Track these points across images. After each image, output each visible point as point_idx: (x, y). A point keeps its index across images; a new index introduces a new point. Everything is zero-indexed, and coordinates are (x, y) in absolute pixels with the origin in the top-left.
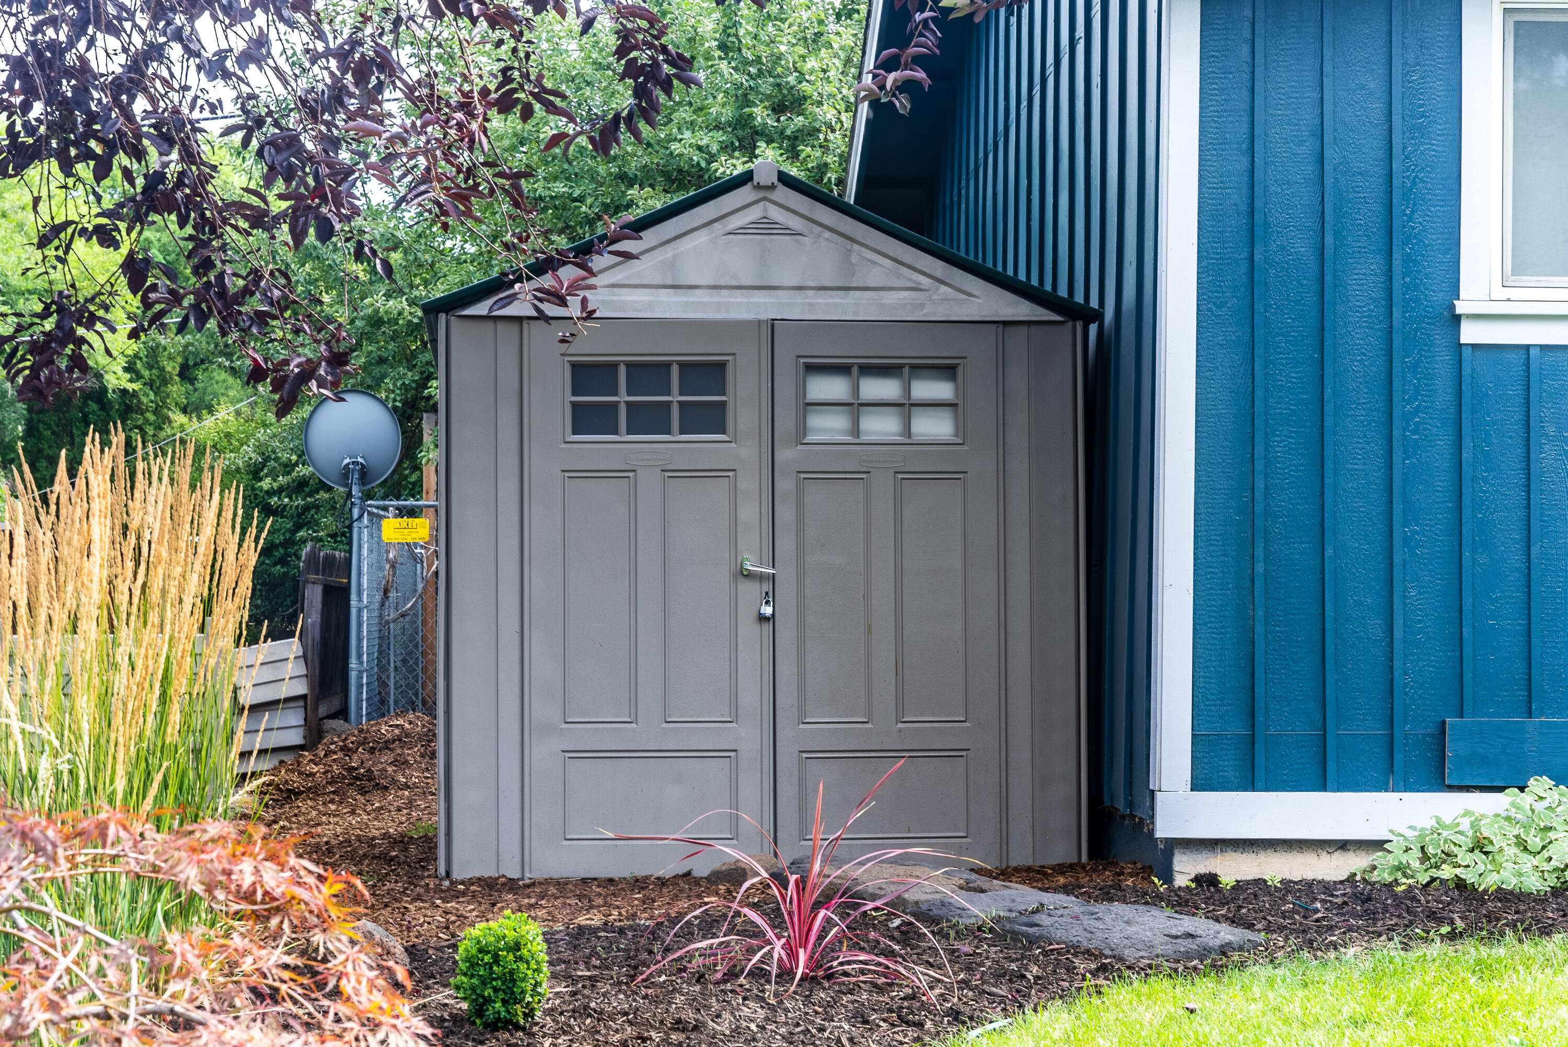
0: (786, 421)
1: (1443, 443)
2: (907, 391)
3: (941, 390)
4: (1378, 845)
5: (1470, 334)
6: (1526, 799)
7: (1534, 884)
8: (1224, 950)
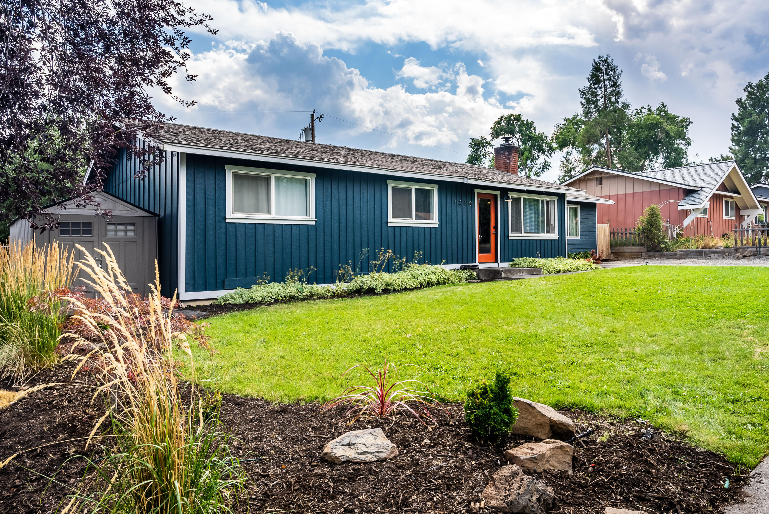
0: (103, 233)
1: (224, 237)
2: (126, 228)
3: (132, 228)
4: (216, 299)
5: (228, 221)
6: (237, 290)
7: (242, 303)
8: (204, 316)
